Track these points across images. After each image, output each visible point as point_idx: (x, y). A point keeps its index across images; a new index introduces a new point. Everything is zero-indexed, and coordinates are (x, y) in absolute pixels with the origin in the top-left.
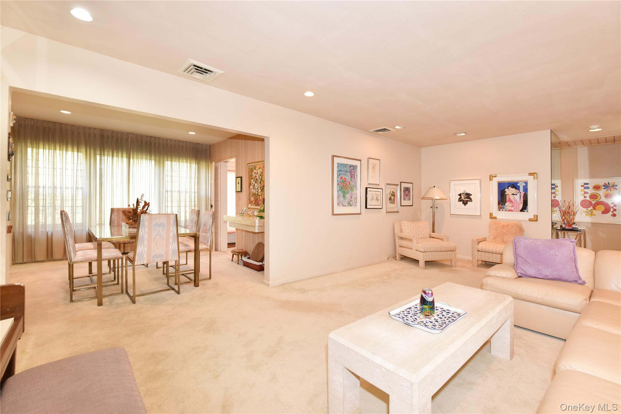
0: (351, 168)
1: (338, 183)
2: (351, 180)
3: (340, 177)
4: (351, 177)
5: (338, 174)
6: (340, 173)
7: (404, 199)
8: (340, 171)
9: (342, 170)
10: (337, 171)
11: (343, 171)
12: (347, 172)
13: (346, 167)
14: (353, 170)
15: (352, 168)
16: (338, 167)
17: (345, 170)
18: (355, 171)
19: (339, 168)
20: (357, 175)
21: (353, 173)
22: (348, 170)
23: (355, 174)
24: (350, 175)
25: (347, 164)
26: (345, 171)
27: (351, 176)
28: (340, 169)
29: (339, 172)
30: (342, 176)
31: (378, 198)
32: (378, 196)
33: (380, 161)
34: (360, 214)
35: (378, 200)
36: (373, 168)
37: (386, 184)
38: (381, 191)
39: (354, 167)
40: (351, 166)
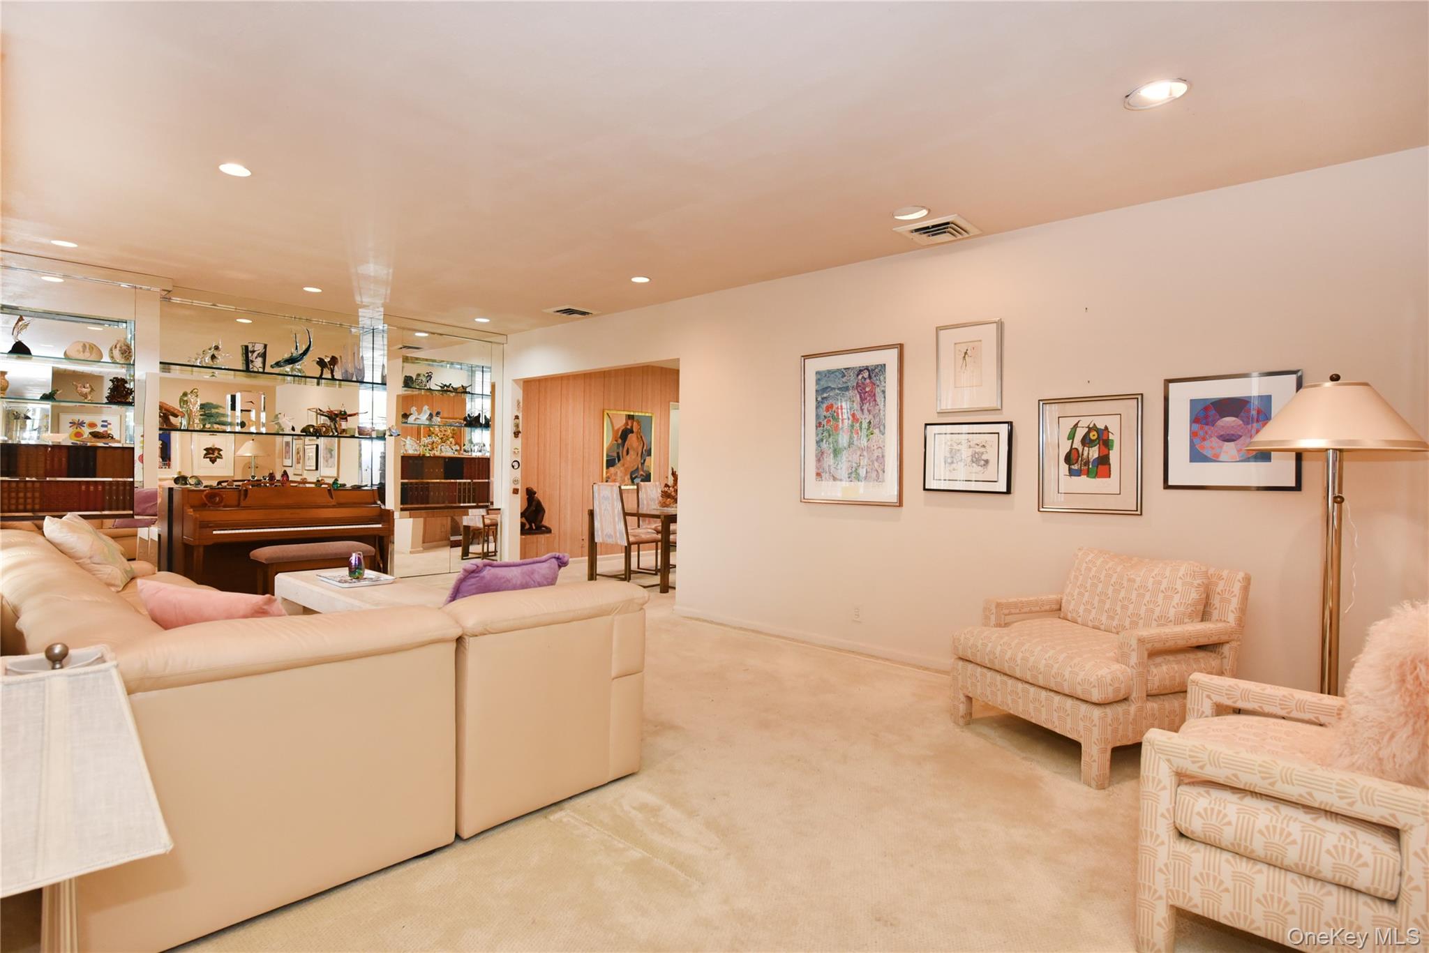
0: (860, 377)
1: (820, 423)
2: (862, 410)
3: (824, 406)
4: (862, 399)
5: (819, 399)
6: (825, 395)
7: (1197, 456)
8: (825, 389)
9: (830, 387)
10: (817, 391)
11: (834, 389)
12: (847, 389)
13: (844, 376)
14: (868, 381)
15: (866, 374)
16: (818, 381)
17: (840, 386)
18: (878, 382)
19: (822, 383)
20: (884, 392)
21: (867, 389)
22: (849, 384)
23: (878, 390)
24: (858, 396)
25: (845, 369)
26: (839, 389)
27: (861, 397)
28: (825, 386)
29: (822, 394)
30: (830, 401)
31: (984, 457)
32: (983, 450)
33: (1000, 326)
34: (898, 504)
35: (987, 462)
36: (964, 357)
37: (1041, 403)
38: (1004, 429)
39: (873, 370)
40: (860, 371)
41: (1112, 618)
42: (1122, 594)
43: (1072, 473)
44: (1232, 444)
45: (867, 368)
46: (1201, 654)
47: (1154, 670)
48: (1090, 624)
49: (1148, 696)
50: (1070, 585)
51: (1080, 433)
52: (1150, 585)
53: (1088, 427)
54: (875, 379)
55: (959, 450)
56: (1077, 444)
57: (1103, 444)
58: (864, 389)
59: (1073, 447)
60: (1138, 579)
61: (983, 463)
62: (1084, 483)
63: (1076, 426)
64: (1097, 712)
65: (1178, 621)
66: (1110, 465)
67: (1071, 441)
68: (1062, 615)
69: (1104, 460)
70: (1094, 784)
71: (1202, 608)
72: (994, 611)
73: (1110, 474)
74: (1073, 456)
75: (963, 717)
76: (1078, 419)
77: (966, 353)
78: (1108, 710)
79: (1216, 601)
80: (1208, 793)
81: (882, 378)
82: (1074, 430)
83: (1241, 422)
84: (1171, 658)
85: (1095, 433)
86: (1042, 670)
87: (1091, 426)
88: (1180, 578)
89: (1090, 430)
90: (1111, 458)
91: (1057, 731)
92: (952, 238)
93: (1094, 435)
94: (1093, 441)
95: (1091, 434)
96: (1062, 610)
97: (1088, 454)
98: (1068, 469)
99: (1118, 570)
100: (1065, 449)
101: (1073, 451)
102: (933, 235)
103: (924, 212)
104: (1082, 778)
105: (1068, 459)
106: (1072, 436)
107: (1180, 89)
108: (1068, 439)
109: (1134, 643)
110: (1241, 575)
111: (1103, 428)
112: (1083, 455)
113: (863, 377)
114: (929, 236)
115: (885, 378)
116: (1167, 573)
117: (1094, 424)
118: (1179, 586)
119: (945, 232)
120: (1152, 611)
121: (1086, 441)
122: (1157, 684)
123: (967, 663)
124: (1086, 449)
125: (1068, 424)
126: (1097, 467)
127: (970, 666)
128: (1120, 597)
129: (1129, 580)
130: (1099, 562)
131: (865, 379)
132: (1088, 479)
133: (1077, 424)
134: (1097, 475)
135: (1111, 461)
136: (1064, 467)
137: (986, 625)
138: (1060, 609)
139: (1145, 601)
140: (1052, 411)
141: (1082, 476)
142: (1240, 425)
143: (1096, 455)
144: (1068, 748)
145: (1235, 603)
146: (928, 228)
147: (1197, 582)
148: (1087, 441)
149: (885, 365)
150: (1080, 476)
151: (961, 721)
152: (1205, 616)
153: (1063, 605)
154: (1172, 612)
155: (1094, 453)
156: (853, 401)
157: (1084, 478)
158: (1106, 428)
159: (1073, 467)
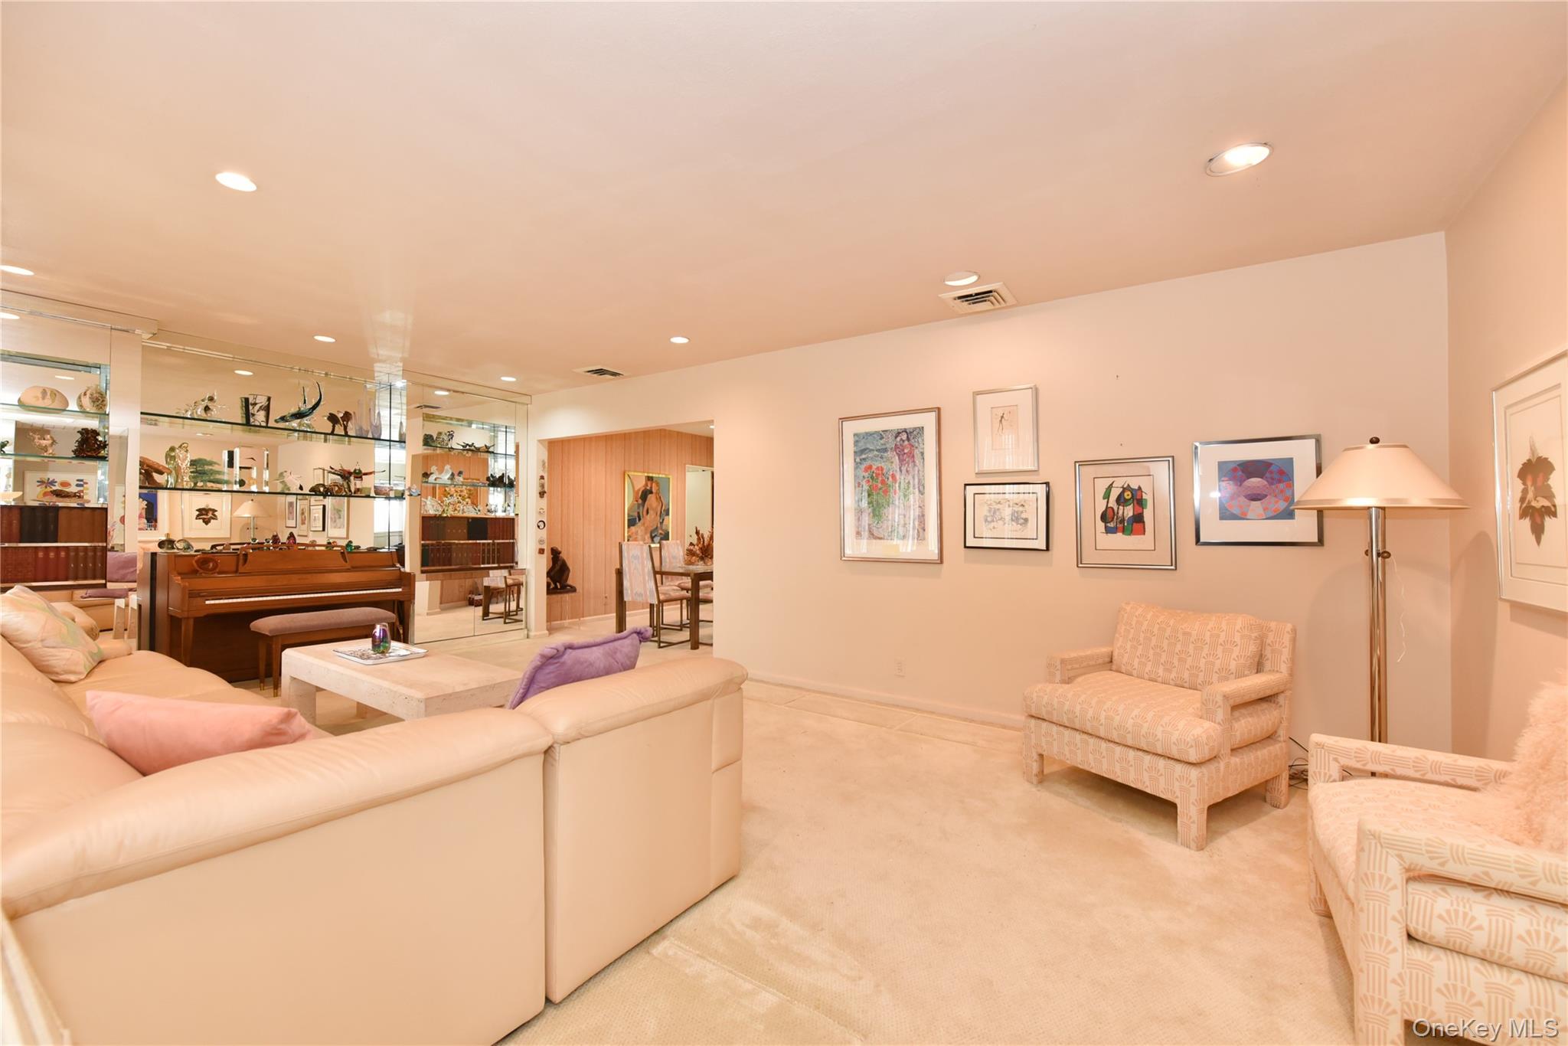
0: (898, 439)
1: (859, 484)
2: (901, 471)
3: (863, 467)
4: (901, 461)
5: (858, 460)
6: (864, 456)
7: (1227, 515)
8: (863, 451)
9: (868, 449)
10: (855, 452)
11: (873, 450)
12: (885, 450)
13: (882, 438)
14: (906, 443)
15: (904, 437)
16: (856, 443)
17: (878, 447)
18: (917, 445)
19: (860, 444)
20: (922, 454)
21: (906, 451)
22: (888, 446)
23: (917, 452)
24: (897, 458)
25: (883, 431)
26: (878, 450)
27: (899, 458)
28: (863, 448)
29: (861, 455)
30: (868, 463)
31: (1024, 516)
32: (1021, 509)
33: (1036, 391)
34: (939, 562)
35: (1026, 520)
36: (1001, 421)
37: (1077, 465)
38: (1041, 490)
39: (911, 432)
40: (899, 433)
41: (1170, 671)
42: (1179, 647)
43: (1108, 530)
44: (1259, 502)
45: (905, 431)
46: (1265, 705)
47: (1236, 725)
48: (1146, 676)
49: (1232, 750)
50: (1121, 639)
51: (1115, 493)
52: (1207, 638)
53: (1123, 487)
54: (913, 441)
55: (998, 509)
56: (1112, 503)
57: (1137, 503)
58: (903, 450)
59: (1109, 506)
60: (1194, 633)
61: (1022, 521)
62: (1119, 540)
63: (1111, 486)
64: (1194, 773)
65: (1240, 675)
66: (1144, 522)
67: (1106, 500)
68: (1114, 667)
69: (1138, 519)
70: (1193, 845)
71: (1256, 659)
72: (1059, 667)
73: (1145, 531)
74: (1109, 514)
75: (1037, 775)
76: (1111, 480)
77: (1002, 417)
78: (1204, 769)
79: (1268, 652)
80: (1444, 890)
81: (920, 440)
82: (1109, 490)
83: (1266, 483)
84: (1243, 711)
85: (1129, 493)
86: (1130, 729)
87: (1125, 486)
88: (1238, 631)
89: (1124, 490)
90: (1145, 516)
91: (1148, 791)
92: (992, 307)
93: (1128, 495)
94: (1126, 501)
95: (1126, 494)
96: (1114, 662)
97: (1123, 513)
98: (1104, 527)
99: (1172, 622)
100: (1101, 507)
101: (1108, 511)
102: (973, 303)
103: (974, 278)
104: (1179, 840)
105: (1104, 517)
106: (1107, 496)
107: (1262, 153)
108: (1104, 498)
109: (1219, 699)
110: (1289, 627)
111: (1137, 488)
112: (1118, 513)
113: (901, 439)
114: (970, 304)
115: (923, 440)
116: (1224, 626)
117: (1128, 485)
118: (1237, 639)
119: (985, 301)
120: (1213, 664)
121: (1120, 500)
122: (1238, 739)
123: (1040, 722)
124: (1121, 507)
125: (1102, 486)
126: (1132, 524)
127: (1044, 725)
128: (1177, 651)
129: (1184, 634)
130: (1149, 617)
131: (903, 441)
132: (1124, 536)
133: (1112, 484)
134: (1132, 532)
135: (1145, 519)
136: (1101, 525)
137: (1051, 682)
138: (1111, 662)
139: (1204, 654)
140: (1088, 472)
141: (1118, 534)
142: (1265, 486)
143: (1131, 514)
144: (1162, 809)
145: (1286, 654)
146: (971, 296)
147: (1254, 635)
148: (1122, 500)
149: (923, 427)
150: (1115, 533)
151: (1035, 780)
152: (1259, 668)
153: (1115, 657)
154: (1233, 665)
155: (1129, 512)
156: (892, 462)
157: (1120, 534)
158: (1140, 488)
159: (1109, 525)
